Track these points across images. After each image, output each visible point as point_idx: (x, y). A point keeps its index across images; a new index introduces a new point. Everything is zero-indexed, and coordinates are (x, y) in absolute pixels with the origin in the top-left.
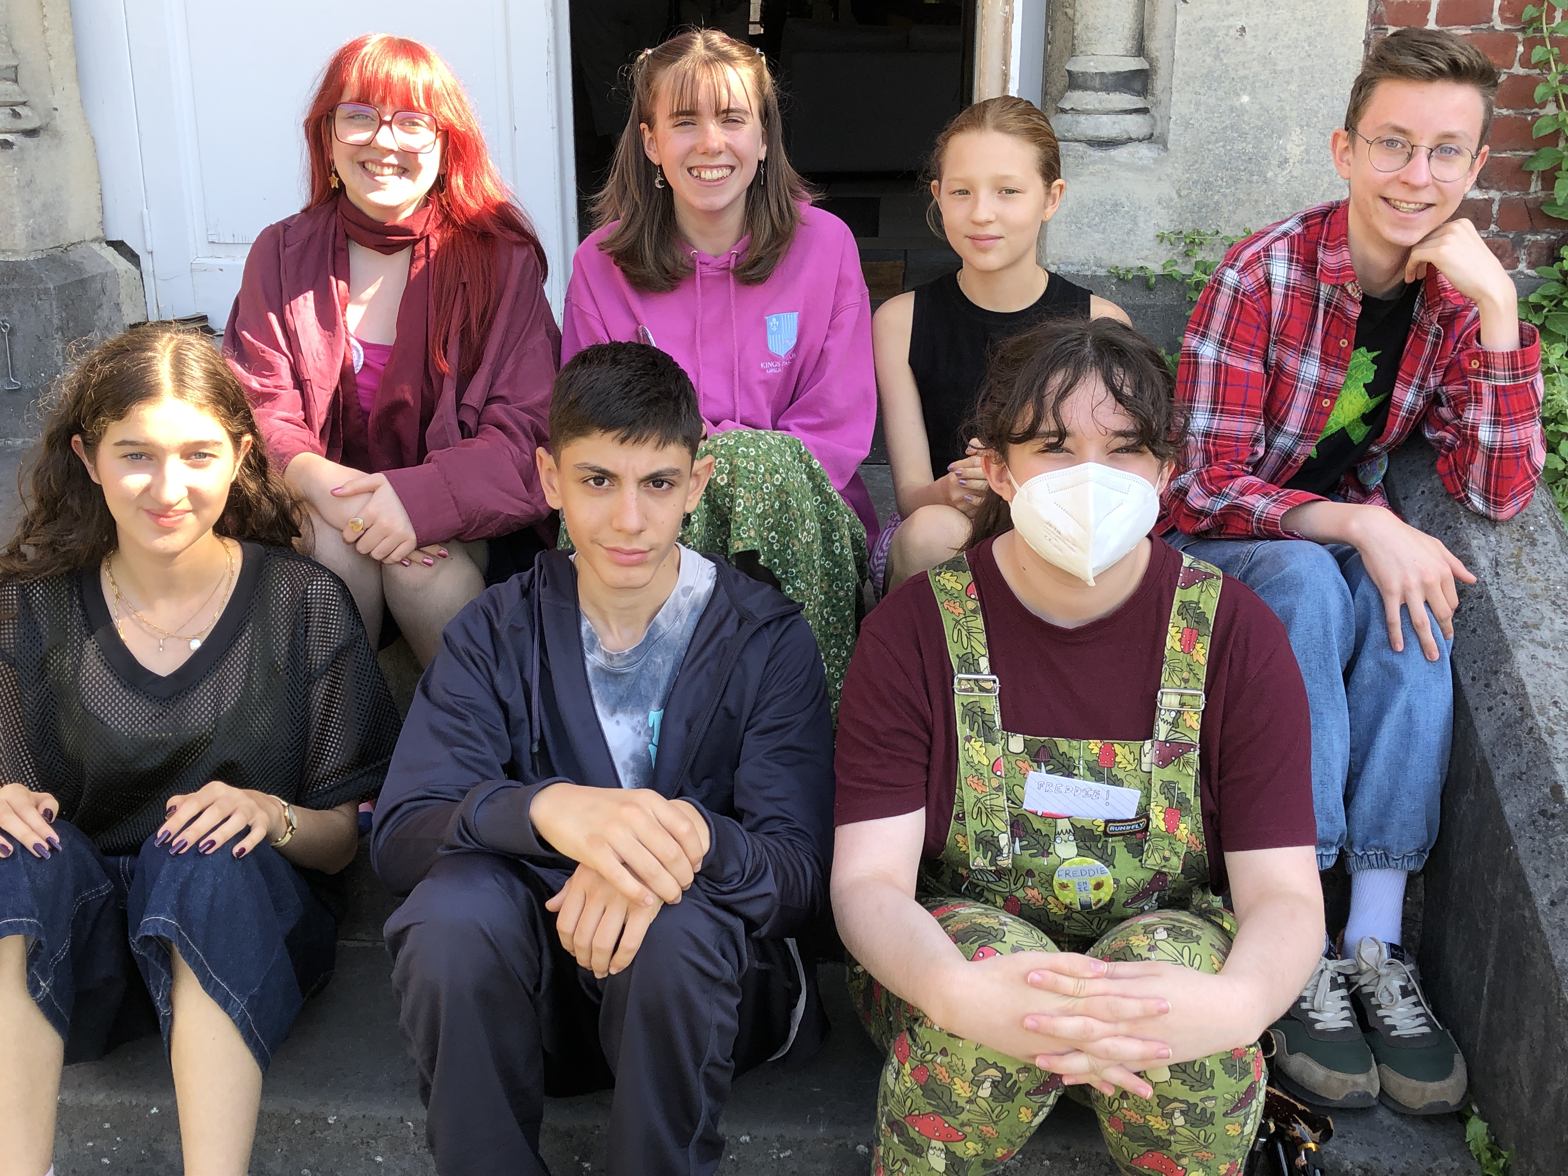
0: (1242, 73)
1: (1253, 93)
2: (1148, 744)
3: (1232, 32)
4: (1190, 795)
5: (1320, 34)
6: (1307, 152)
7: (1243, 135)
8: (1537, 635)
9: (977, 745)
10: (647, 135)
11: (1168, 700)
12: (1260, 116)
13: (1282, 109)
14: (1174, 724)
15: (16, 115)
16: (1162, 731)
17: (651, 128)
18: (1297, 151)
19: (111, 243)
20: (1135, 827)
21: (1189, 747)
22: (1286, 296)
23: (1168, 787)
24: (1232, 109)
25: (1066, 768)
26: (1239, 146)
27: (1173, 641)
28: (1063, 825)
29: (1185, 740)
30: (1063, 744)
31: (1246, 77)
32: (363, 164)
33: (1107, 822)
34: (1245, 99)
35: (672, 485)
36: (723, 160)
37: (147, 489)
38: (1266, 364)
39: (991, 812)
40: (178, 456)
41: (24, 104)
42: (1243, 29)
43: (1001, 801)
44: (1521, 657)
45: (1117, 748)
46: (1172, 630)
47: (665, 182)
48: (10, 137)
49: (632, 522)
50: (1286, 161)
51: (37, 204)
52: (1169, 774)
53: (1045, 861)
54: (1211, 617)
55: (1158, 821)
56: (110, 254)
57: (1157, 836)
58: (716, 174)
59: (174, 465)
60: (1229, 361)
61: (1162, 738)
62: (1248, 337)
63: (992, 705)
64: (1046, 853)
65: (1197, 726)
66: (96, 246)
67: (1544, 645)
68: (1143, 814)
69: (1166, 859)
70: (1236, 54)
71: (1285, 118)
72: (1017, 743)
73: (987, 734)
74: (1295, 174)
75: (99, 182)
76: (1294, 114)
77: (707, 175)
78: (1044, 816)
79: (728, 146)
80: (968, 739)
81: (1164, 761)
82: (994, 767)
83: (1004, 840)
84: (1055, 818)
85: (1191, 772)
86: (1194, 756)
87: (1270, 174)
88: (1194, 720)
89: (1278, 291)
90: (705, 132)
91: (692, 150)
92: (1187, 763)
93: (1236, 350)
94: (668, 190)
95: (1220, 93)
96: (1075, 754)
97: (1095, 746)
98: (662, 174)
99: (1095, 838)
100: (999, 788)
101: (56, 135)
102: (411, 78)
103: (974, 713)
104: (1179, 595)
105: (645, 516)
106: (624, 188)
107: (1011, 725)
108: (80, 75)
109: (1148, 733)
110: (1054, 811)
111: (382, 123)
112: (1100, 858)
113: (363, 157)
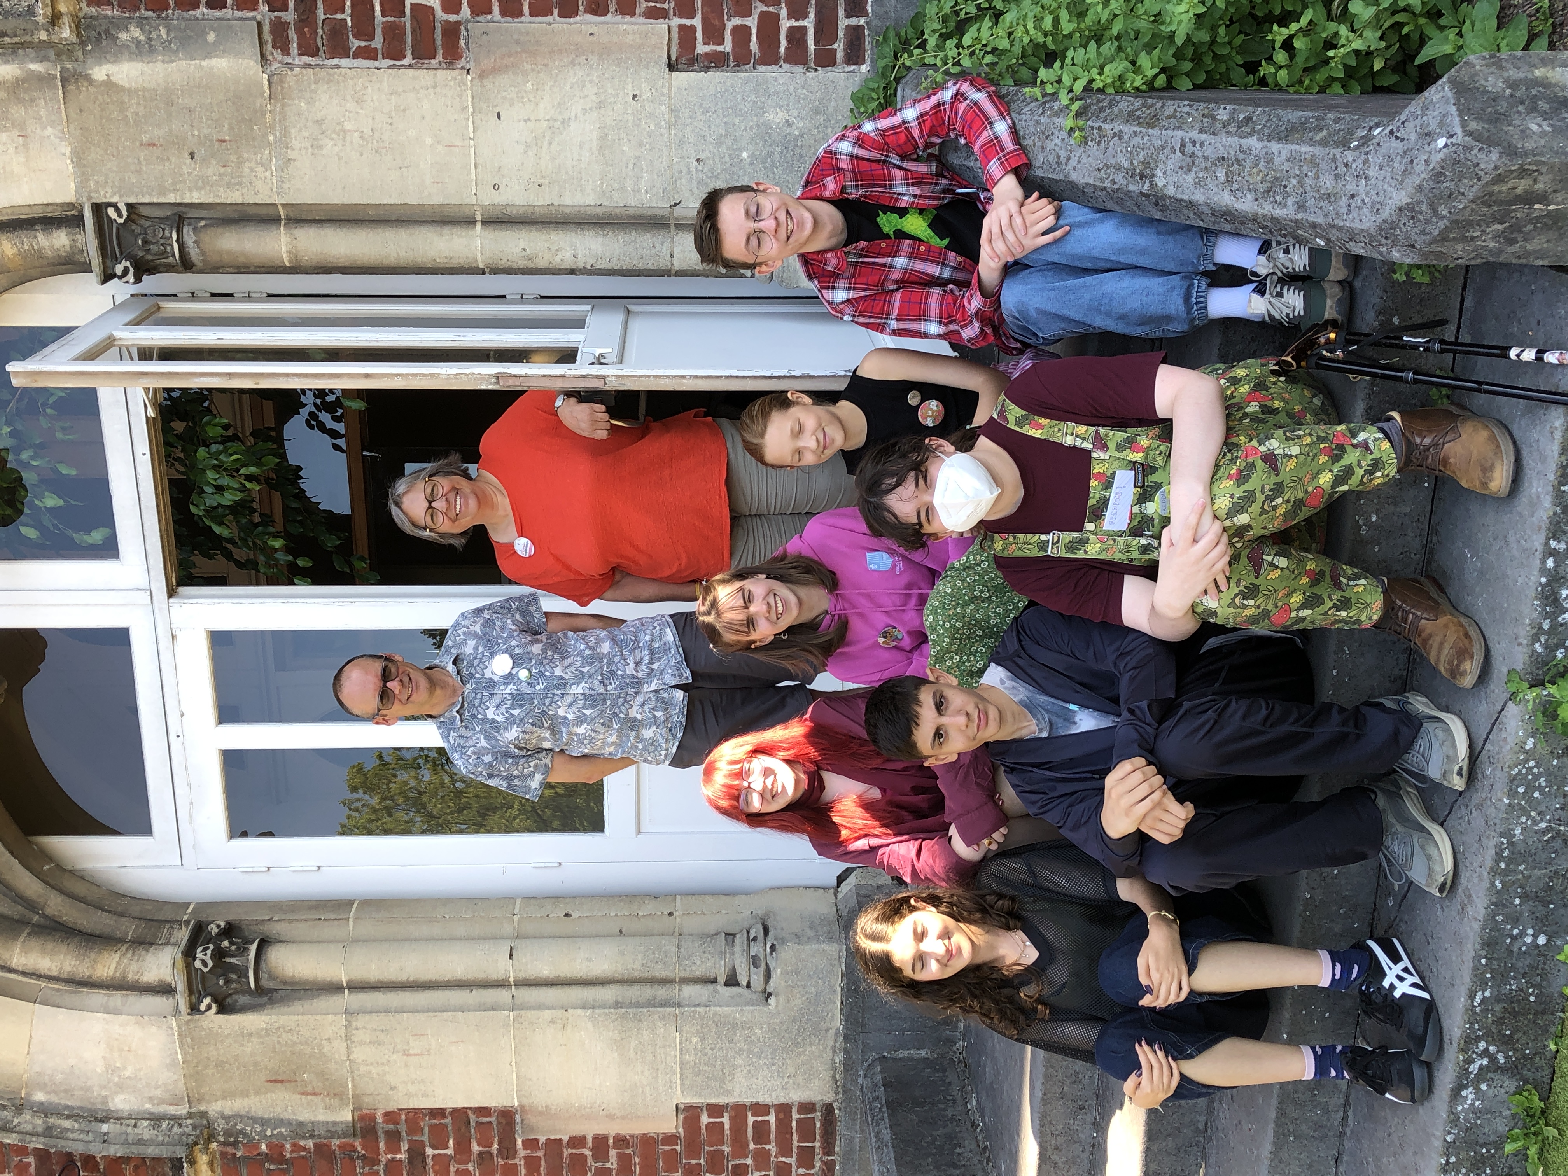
0: (727, 159)
1: (741, 150)
2: (1094, 455)
3: (700, 168)
4: (1125, 435)
5: (701, 105)
6: (781, 107)
7: (770, 155)
8: (1063, 160)
9: (1089, 548)
10: (758, 644)
11: (1069, 441)
12: (756, 144)
13: (751, 128)
14: (1084, 439)
15: (755, 939)
16: (1087, 445)
17: (754, 642)
18: (780, 114)
19: (839, 886)
20: (1140, 471)
21: (1097, 432)
22: (855, 289)
23: (1119, 448)
24: (752, 164)
25: (1104, 502)
26: (777, 156)
27: (1037, 434)
28: (1136, 509)
29: (1093, 435)
30: (1092, 502)
31: (730, 155)
32: (773, 797)
33: (1135, 486)
34: (745, 155)
35: (942, 696)
36: (771, 600)
37: (938, 960)
38: (898, 289)
39: (1127, 546)
40: (921, 944)
41: (748, 932)
42: (698, 160)
43: (1121, 540)
44: (1074, 177)
45: (1095, 471)
46: (1030, 433)
47: (784, 632)
48: (769, 945)
49: (962, 720)
50: (787, 121)
51: (810, 933)
52: (1112, 445)
53: (1156, 520)
54: (1024, 413)
55: (1138, 457)
56: (845, 887)
57: (1146, 458)
58: (780, 605)
59: (925, 946)
60: (896, 313)
61: (1091, 446)
62: (881, 303)
63: (1068, 536)
64: (1152, 519)
65: (1085, 428)
66: (840, 896)
67: (1069, 159)
68: (1133, 465)
69: (1161, 453)
70: (715, 163)
71: (757, 125)
72: (1090, 526)
73: (1085, 542)
74: (796, 114)
75: (799, 887)
76: (755, 119)
77: (780, 610)
78: (1131, 519)
79: (764, 599)
80: (1086, 552)
81: (1104, 447)
82: (1101, 541)
83: (1143, 541)
84: (1131, 513)
85: (1112, 433)
86: (1102, 431)
87: (796, 133)
88: (1082, 429)
89: (852, 295)
90: (757, 613)
91: (767, 618)
92: (1107, 435)
93: (888, 310)
94: (790, 630)
95: (740, 173)
96: (1098, 496)
97: (1094, 483)
98: (780, 634)
99: (1145, 492)
100: (1115, 540)
101: (767, 914)
102: (725, 772)
103: (1072, 546)
104: (1011, 426)
105: (958, 712)
106: (787, 657)
107: (1080, 528)
108: (730, 893)
109: (1088, 452)
110: (1128, 513)
111: (749, 787)
112: (1157, 491)
113: (769, 797)
